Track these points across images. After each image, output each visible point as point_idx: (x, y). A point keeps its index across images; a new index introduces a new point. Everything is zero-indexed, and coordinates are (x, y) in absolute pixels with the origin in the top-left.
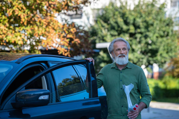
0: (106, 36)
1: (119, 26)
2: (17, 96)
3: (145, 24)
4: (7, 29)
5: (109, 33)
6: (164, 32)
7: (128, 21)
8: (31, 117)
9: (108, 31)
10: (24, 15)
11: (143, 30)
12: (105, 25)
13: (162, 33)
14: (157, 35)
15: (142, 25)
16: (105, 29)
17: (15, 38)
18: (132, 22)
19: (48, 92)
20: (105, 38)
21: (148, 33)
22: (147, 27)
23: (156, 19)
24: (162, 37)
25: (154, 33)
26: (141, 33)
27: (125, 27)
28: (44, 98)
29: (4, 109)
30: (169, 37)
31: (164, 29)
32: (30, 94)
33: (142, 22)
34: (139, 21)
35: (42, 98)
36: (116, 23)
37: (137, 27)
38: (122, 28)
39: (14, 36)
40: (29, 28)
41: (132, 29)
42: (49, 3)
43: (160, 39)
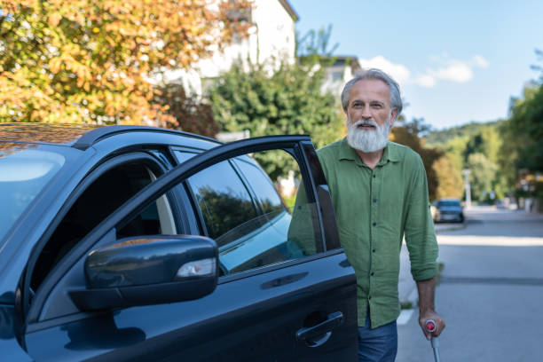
0: (229, 123)
1: (249, 106)
2: (91, 265)
3: (293, 102)
4: (50, 99)
5: (233, 118)
6: (323, 116)
7: (265, 97)
8: (149, 336)
9: (232, 114)
10: (85, 71)
11: (290, 112)
12: (227, 103)
13: (320, 118)
14: (312, 120)
15: (287, 104)
16: (226, 110)
17: (67, 117)
18: (271, 99)
19: (210, 246)
20: (228, 127)
21: (299, 118)
22: (296, 108)
23: (311, 95)
24: (320, 123)
25: (309, 118)
26: (288, 117)
27: (260, 108)
28: (197, 270)
29: (42, 318)
30: (330, 125)
31: (323, 111)
32: (139, 256)
33: (289, 99)
34: (283, 97)
35: (188, 270)
36: (246, 100)
37: (281, 108)
38: (255, 110)
39: (64, 114)
40: (94, 97)
41: (273, 111)
42: (136, 43)
43: (318, 128)
